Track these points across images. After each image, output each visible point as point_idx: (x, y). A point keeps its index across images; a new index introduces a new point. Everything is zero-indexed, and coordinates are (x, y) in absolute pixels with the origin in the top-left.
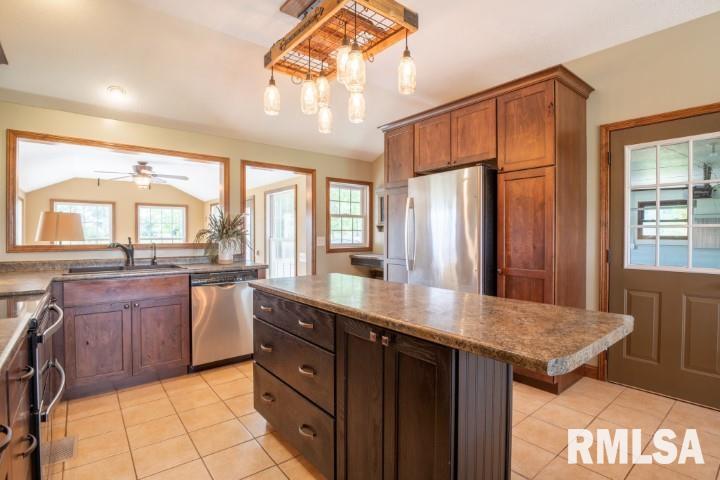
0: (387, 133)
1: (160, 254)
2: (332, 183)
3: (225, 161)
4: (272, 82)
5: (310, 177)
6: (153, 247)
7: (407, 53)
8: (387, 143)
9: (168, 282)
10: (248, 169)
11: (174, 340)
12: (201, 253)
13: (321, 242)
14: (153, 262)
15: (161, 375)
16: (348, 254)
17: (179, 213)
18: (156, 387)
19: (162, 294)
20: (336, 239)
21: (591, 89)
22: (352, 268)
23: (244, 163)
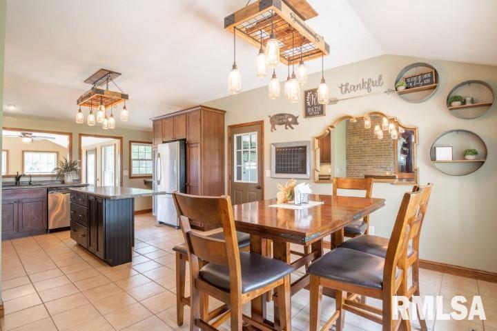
0: (154, 121)
1: (33, 179)
2: (132, 143)
3: (71, 135)
4: (80, 111)
5: (120, 140)
6: (30, 176)
7: (125, 108)
8: (154, 125)
9: (36, 191)
10: (83, 138)
11: (39, 217)
12: (55, 179)
13: (126, 173)
14: (30, 184)
15: (32, 233)
16: (142, 179)
17: (53, 156)
18: (30, 238)
19: (34, 196)
20: (135, 171)
21: (225, 112)
22: (145, 186)
23: (81, 135)
